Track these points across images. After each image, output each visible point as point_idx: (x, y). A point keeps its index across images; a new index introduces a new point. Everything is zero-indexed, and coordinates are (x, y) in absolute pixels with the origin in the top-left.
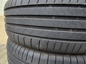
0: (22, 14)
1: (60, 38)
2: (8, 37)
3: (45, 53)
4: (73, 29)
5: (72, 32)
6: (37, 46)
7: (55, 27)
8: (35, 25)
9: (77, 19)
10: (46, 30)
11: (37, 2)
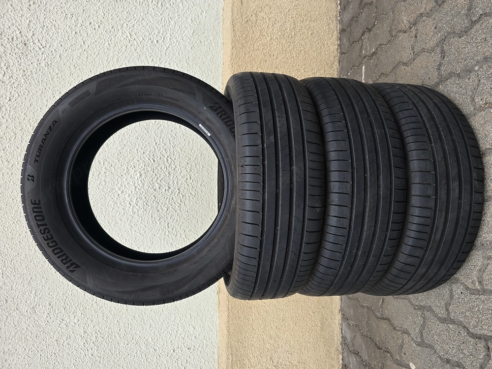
0: (273, 236)
1: (303, 180)
2: (297, 294)
3: (329, 198)
4: (291, 165)
5: (294, 167)
6: (318, 211)
7: (289, 188)
8: (288, 215)
9: (278, 163)
10: (295, 200)
11: (258, 213)
